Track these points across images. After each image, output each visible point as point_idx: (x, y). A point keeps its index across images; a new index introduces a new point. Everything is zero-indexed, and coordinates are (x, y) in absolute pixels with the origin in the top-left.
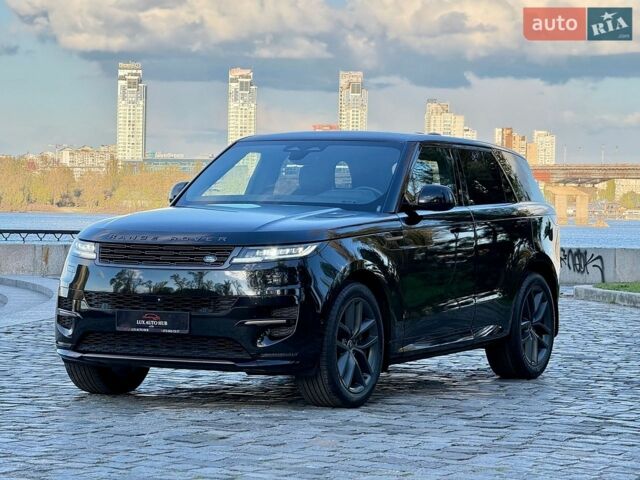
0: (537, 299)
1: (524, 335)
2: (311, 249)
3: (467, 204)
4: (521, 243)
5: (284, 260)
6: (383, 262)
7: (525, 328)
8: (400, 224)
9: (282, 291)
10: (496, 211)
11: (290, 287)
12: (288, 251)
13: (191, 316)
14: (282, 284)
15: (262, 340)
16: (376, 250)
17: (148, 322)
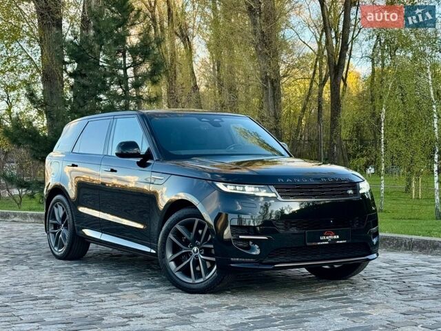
13: (352, 230)
17: (327, 238)
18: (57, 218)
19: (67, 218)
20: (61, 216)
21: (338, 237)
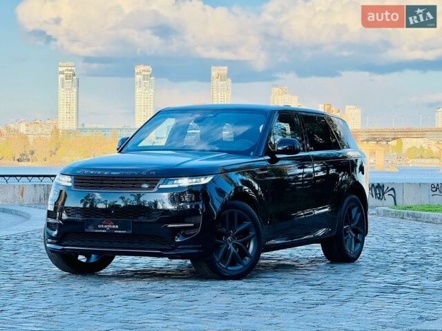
0: (354, 211)
1: (346, 234)
2: (209, 179)
3: (308, 150)
4: (343, 175)
5: (192, 186)
6: (254, 187)
7: (346, 230)
8: (266, 163)
9: (191, 206)
10: (328, 155)
11: (196, 203)
12: (194, 180)
13: (133, 222)
14: (191, 202)
15: (178, 237)
16: (250, 180)
17: (105, 226)
21: (117, 227)
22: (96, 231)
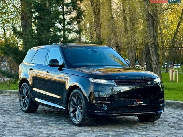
17: (137, 103)
18: (24, 93)
19: (28, 93)
20: (26, 93)
21: (142, 103)
22: (133, 105)
